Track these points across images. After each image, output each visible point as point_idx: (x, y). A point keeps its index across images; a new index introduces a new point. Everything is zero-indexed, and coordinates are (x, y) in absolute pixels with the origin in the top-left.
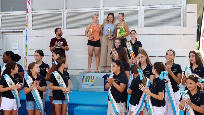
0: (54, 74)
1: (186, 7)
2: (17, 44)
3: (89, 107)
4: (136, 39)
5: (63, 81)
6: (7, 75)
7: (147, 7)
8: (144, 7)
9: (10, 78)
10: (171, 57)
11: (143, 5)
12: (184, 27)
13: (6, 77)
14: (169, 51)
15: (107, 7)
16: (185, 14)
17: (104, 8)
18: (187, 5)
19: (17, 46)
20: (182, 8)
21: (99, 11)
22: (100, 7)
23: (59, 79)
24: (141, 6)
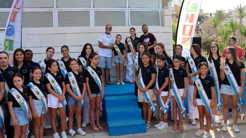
0: (88, 69)
3: (118, 96)
4: (135, 35)
5: (97, 75)
6: (48, 74)
7: (132, 9)
9: (52, 76)
11: (129, 7)
12: (162, 26)
13: (47, 75)
15: (97, 7)
17: (94, 8)
21: (90, 10)
22: (90, 7)
23: (93, 73)
24: (127, 8)
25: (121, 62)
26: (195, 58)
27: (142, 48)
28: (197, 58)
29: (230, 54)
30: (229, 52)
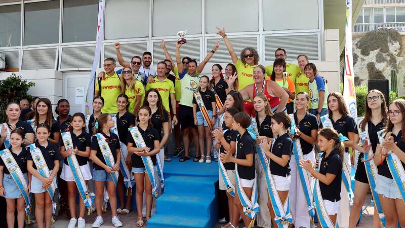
0: (131, 130)
1: (324, 34)
2: (82, 89)
7: (269, 33)
8: (264, 32)
10: (303, 102)
11: (264, 30)
12: (322, 61)
14: (300, 94)
16: (323, 43)
17: (207, 35)
18: (326, 30)
19: (83, 91)
20: (319, 34)
21: (200, 39)
22: (201, 33)
23: (137, 137)
24: (261, 32)
25: (206, 124)
26: (335, 121)
27: (230, 100)
28: (339, 120)
29: (400, 114)
30: (396, 111)
